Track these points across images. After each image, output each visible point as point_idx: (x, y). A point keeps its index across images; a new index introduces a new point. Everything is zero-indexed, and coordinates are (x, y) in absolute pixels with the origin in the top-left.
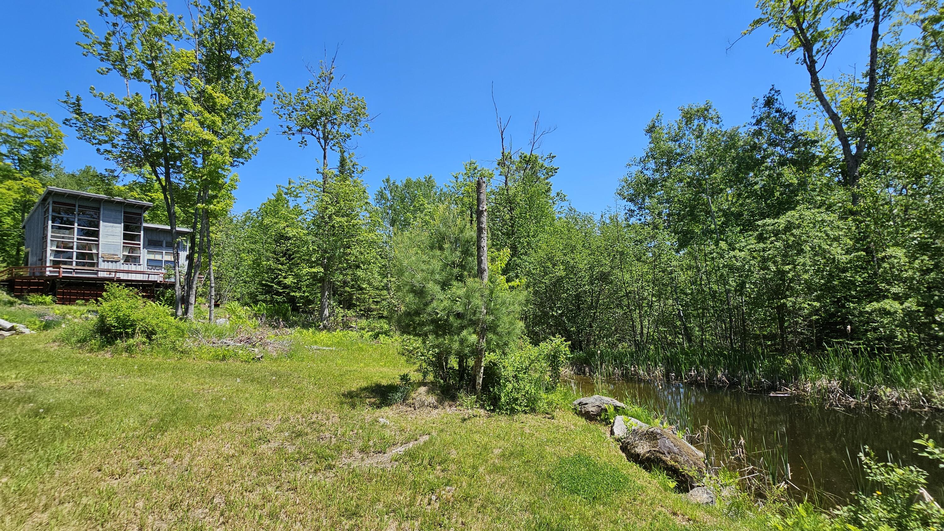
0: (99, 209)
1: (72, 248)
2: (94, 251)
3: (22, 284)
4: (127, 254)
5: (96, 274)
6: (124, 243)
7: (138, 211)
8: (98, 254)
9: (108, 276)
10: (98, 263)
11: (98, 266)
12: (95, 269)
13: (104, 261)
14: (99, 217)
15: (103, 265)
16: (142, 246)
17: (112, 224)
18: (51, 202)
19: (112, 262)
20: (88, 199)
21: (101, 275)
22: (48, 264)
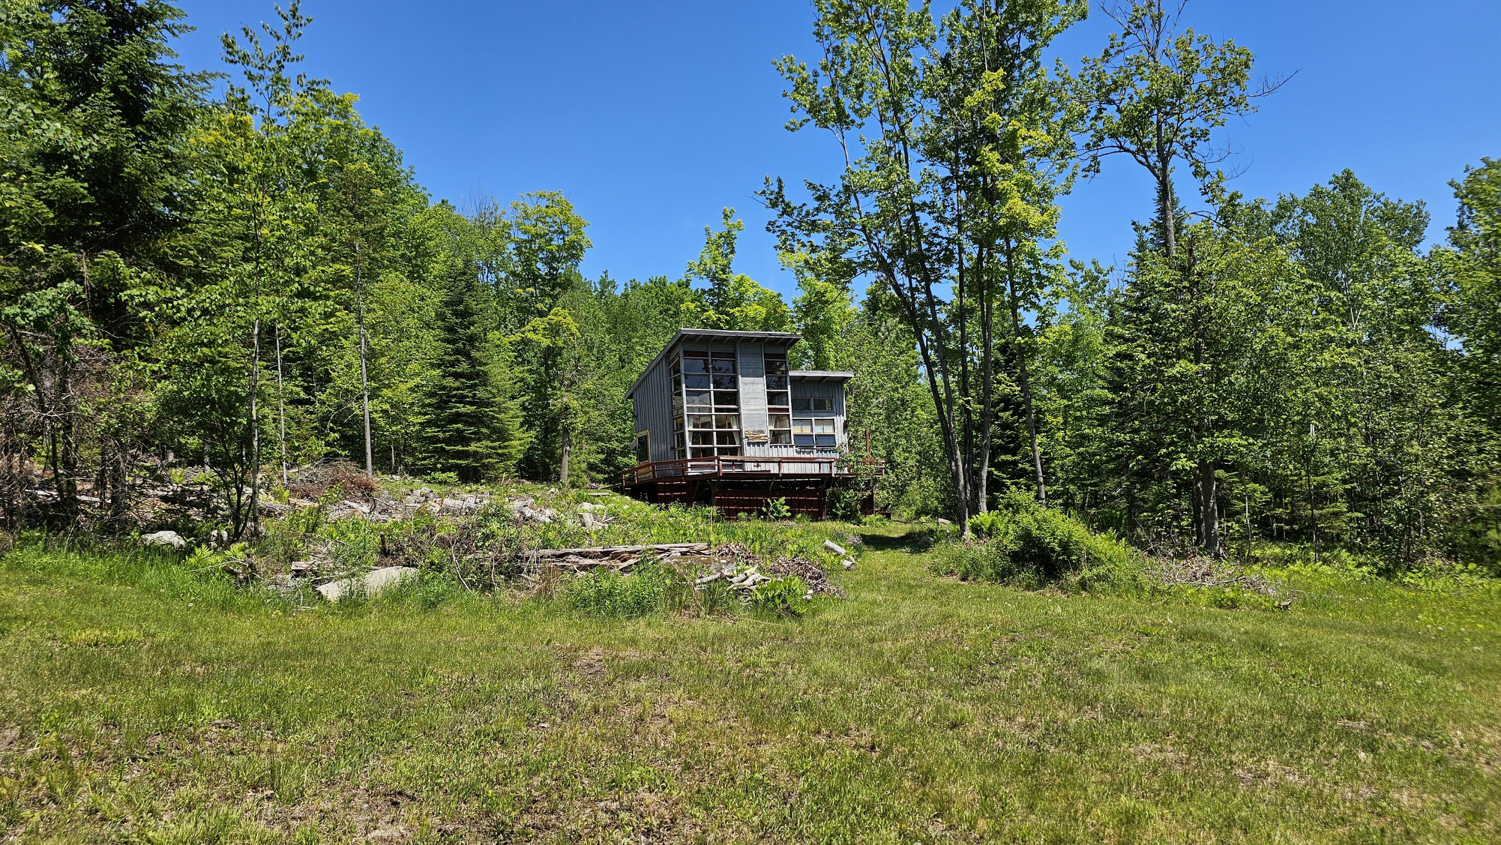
0: (733, 355)
1: (709, 425)
2: (735, 428)
3: (665, 489)
4: (772, 428)
5: (741, 466)
6: (770, 410)
7: (780, 351)
8: (740, 432)
9: (755, 469)
10: (742, 448)
11: (742, 454)
12: (739, 458)
13: (749, 444)
14: (735, 371)
15: (750, 452)
16: (790, 413)
17: (752, 379)
18: (681, 354)
19: (758, 444)
20: (722, 340)
21: (749, 467)
22: (689, 457)
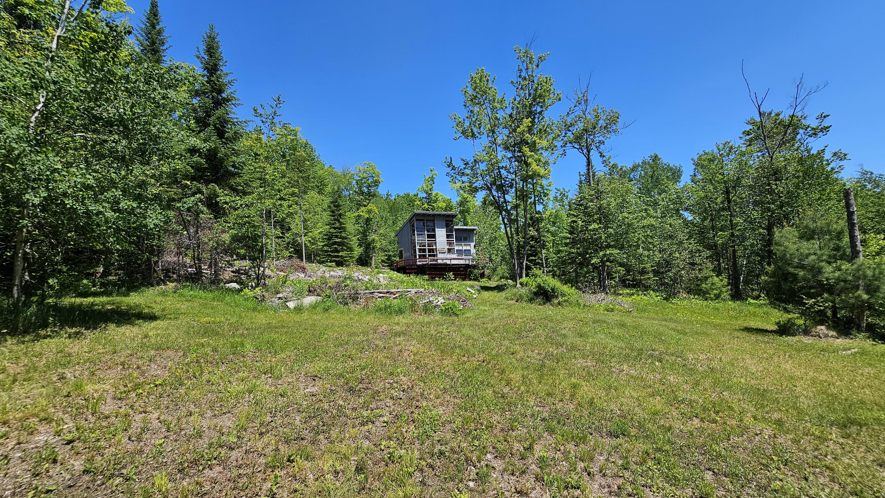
0: (434, 221)
1: (425, 246)
2: (434, 247)
3: (409, 269)
4: (448, 247)
5: (437, 261)
6: (447, 241)
7: (451, 219)
8: (436, 249)
9: (442, 262)
10: (437, 254)
11: (437, 256)
12: (436, 258)
13: (439, 253)
14: (434, 226)
15: (440, 256)
16: (455, 242)
17: (441, 229)
18: (415, 220)
19: (443, 253)
20: (429, 215)
21: (440, 262)
22: (418, 258)
